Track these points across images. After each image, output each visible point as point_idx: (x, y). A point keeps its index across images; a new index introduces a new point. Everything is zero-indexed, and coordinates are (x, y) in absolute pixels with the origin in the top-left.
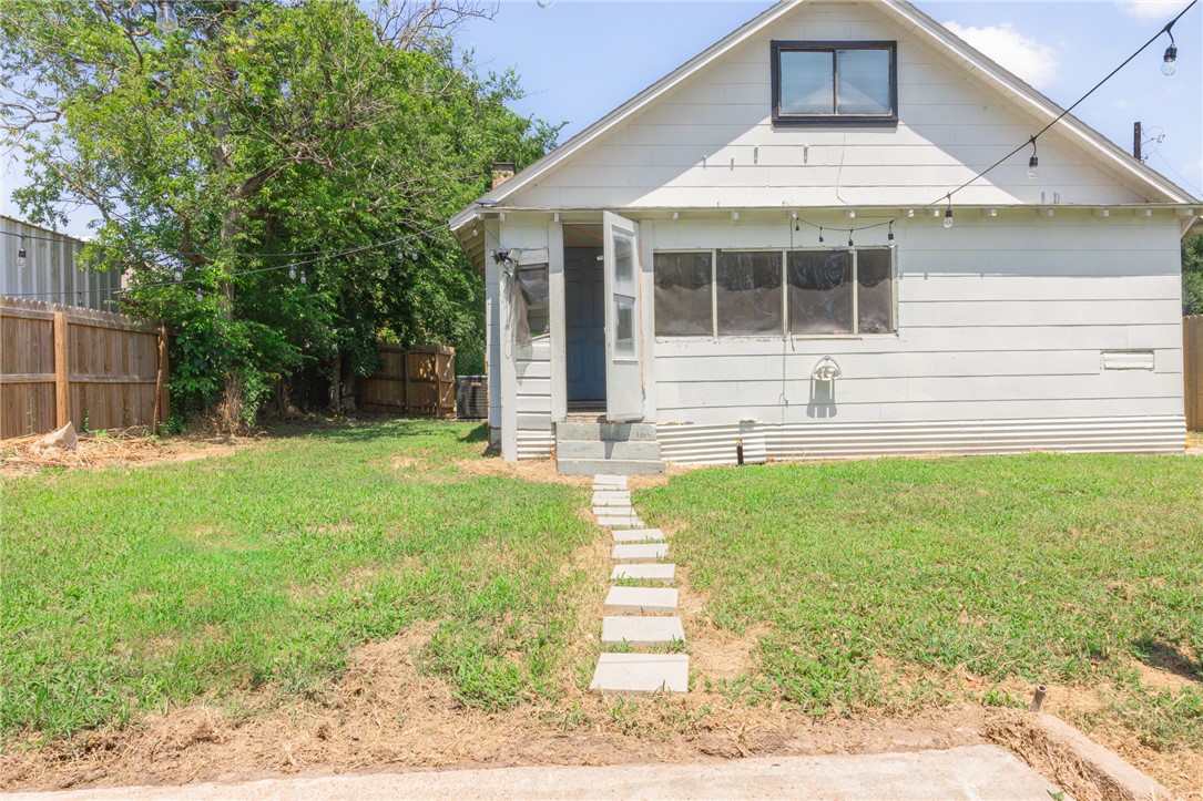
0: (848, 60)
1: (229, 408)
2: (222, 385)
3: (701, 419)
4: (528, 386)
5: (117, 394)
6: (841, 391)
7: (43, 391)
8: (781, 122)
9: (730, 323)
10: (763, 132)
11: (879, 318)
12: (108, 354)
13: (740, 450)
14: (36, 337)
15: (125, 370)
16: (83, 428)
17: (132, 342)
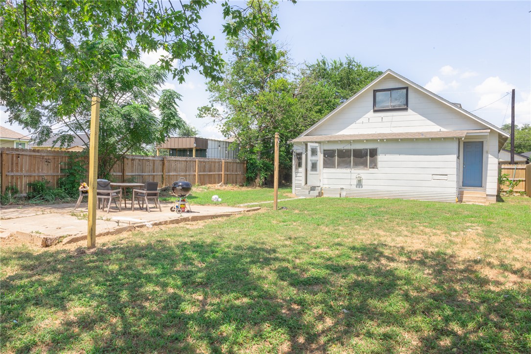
0: (394, 92)
1: (257, 180)
2: (256, 175)
3: (332, 187)
4: (297, 178)
5: (234, 176)
6: (364, 182)
7: (220, 175)
8: (375, 111)
9: (339, 166)
10: (371, 113)
11: (374, 165)
12: (233, 168)
13: (340, 195)
14: (219, 165)
15: (236, 171)
16: (226, 183)
17: (238, 165)
